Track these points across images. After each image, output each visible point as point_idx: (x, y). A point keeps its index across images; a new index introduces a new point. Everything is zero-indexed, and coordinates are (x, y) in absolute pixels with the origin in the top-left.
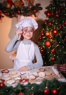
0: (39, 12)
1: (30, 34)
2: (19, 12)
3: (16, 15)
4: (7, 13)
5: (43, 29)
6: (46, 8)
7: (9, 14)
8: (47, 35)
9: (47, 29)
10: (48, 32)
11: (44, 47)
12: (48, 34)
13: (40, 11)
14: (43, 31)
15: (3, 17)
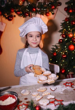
0: (57, 8)
1: (36, 40)
2: (35, 10)
3: (31, 14)
4: (20, 12)
5: (65, 30)
6: (66, 3)
7: (21, 13)
8: (71, 37)
9: (70, 29)
10: (71, 33)
11: (66, 51)
12: (71, 35)
13: (59, 7)
14: (64, 32)
15: (15, 16)
